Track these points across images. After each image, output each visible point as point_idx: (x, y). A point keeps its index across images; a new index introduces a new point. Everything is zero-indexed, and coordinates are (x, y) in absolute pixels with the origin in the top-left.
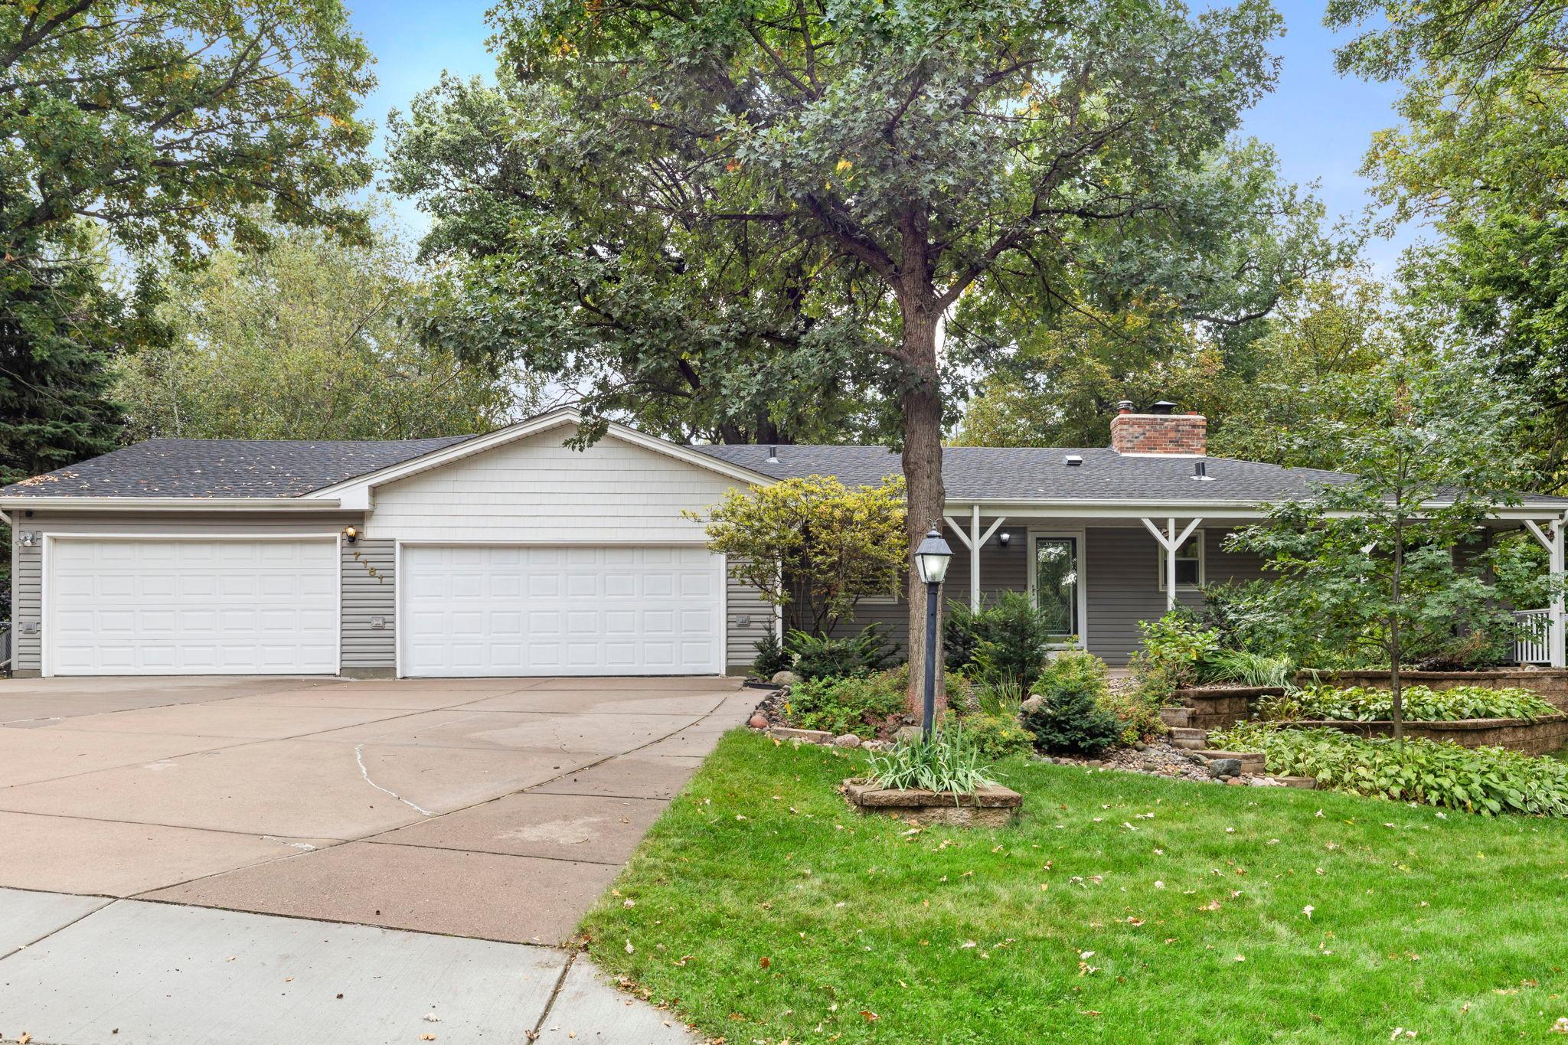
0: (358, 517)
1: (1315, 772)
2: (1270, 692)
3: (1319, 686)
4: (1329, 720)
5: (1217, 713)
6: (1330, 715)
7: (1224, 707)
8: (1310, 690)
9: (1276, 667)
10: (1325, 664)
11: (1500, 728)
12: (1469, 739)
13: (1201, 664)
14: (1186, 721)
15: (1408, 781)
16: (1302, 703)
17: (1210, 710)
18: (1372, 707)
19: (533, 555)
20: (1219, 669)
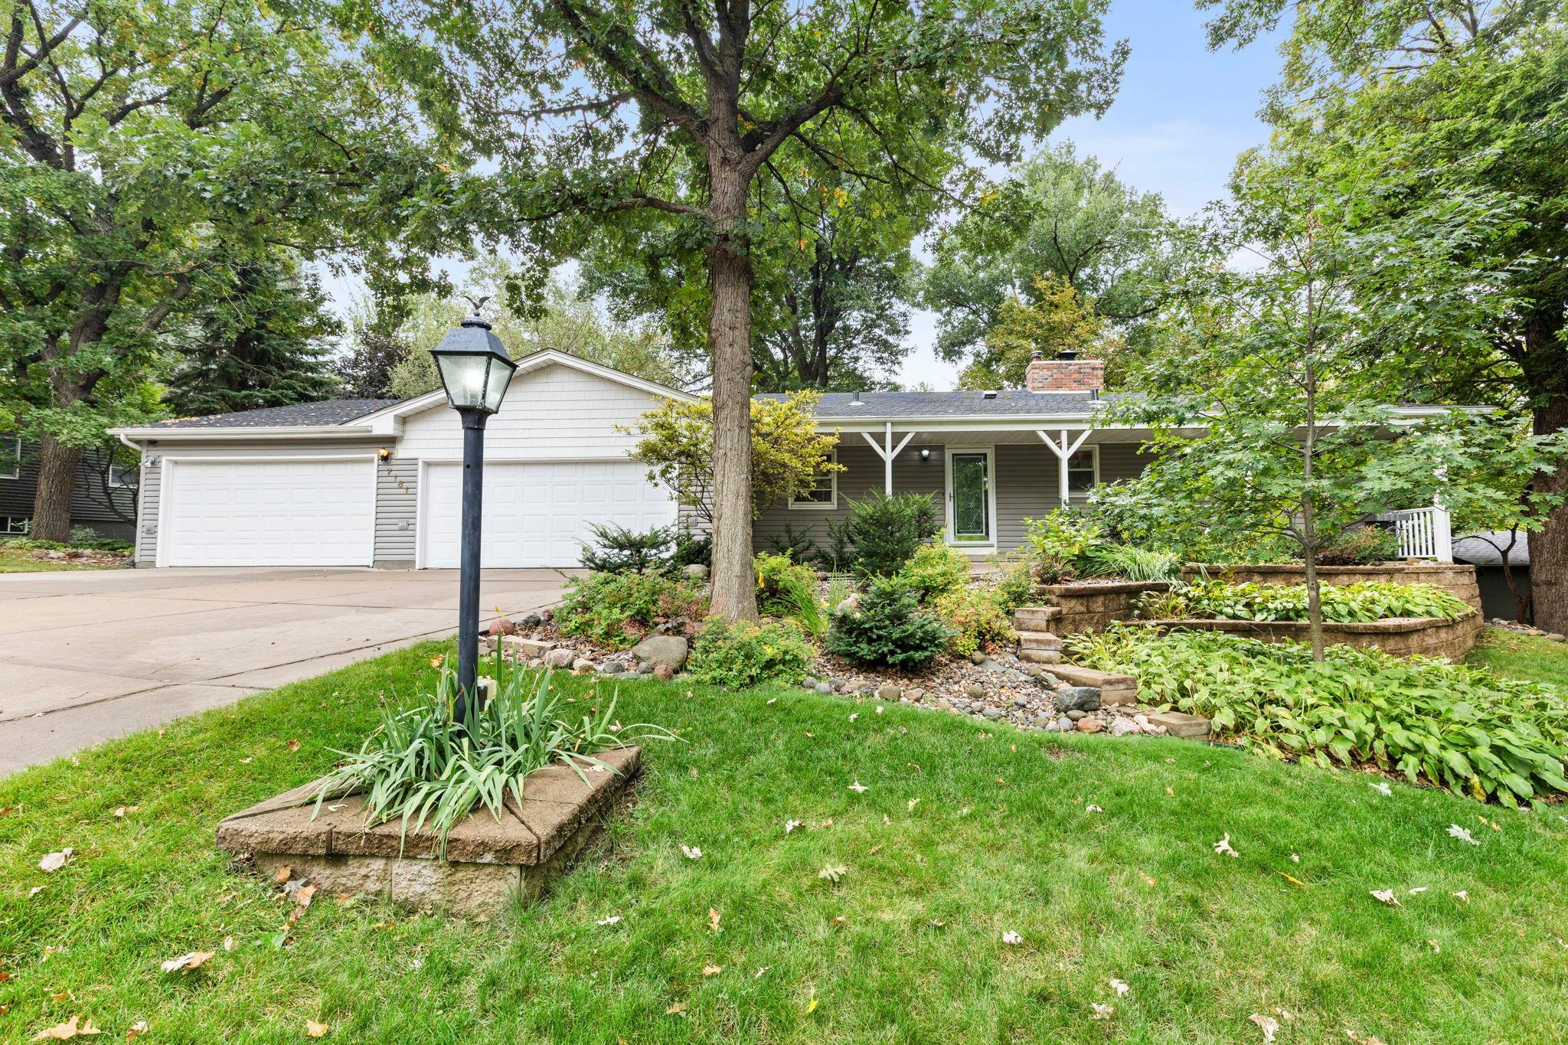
0: (391, 441)
1: (1209, 711)
2: (1153, 587)
3: (1208, 581)
4: (1221, 619)
5: (1089, 612)
6: (1221, 613)
7: (1098, 605)
8: (1198, 585)
9: (1158, 561)
10: (1217, 558)
11: (1424, 629)
12: (1391, 644)
13: (1082, 557)
14: (1044, 624)
15: (1360, 735)
16: (1190, 600)
17: (1083, 609)
18: (1270, 606)
19: (528, 470)
20: (1102, 564)
